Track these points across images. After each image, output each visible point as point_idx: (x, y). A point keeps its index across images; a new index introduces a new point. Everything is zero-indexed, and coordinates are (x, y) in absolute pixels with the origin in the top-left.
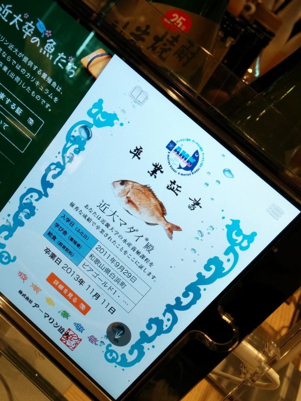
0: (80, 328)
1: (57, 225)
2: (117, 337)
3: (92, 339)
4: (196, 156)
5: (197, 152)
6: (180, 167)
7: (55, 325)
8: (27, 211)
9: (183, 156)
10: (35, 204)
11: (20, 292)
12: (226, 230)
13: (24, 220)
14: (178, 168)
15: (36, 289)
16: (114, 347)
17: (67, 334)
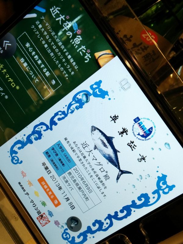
0: (51, 214)
1: (53, 149)
2: (72, 226)
3: (57, 223)
4: (150, 130)
5: (152, 128)
6: (139, 134)
7: (36, 209)
8: (37, 135)
9: (143, 128)
10: (43, 132)
11: (20, 183)
12: (157, 179)
13: (33, 140)
14: (137, 135)
15: (30, 184)
16: (69, 231)
17: (42, 216)
